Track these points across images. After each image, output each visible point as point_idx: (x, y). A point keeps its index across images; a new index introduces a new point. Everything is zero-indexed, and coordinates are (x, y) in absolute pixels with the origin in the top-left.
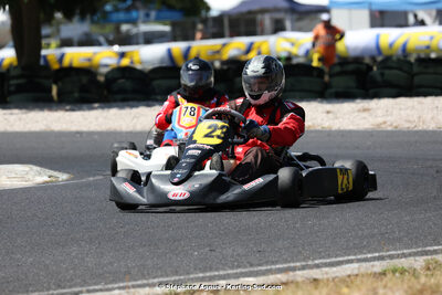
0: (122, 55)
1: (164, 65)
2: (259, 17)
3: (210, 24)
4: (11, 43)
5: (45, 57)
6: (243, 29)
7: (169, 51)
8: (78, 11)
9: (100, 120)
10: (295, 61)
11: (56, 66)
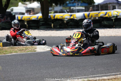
0: (71, 15)
1: (83, 18)
2: (109, 5)
3: (95, 7)
4: (41, 12)
5: (50, 16)
6: (104, 8)
7: (84, 14)
8: (59, 3)
9: (65, 33)
10: (118, 17)
11: (53, 18)
